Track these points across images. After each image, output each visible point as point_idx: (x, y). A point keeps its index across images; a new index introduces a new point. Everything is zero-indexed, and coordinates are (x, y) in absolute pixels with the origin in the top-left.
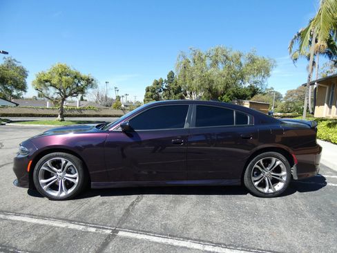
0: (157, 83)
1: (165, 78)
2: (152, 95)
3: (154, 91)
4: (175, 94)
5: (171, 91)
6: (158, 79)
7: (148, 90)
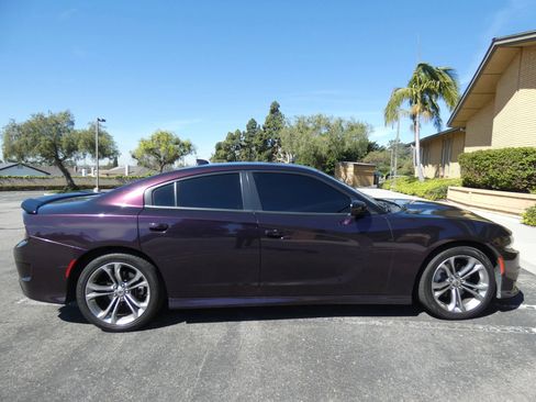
0: (232, 137)
1: (244, 129)
2: (226, 155)
3: (229, 150)
4: (260, 153)
5: (254, 149)
6: (233, 132)
7: (219, 147)
